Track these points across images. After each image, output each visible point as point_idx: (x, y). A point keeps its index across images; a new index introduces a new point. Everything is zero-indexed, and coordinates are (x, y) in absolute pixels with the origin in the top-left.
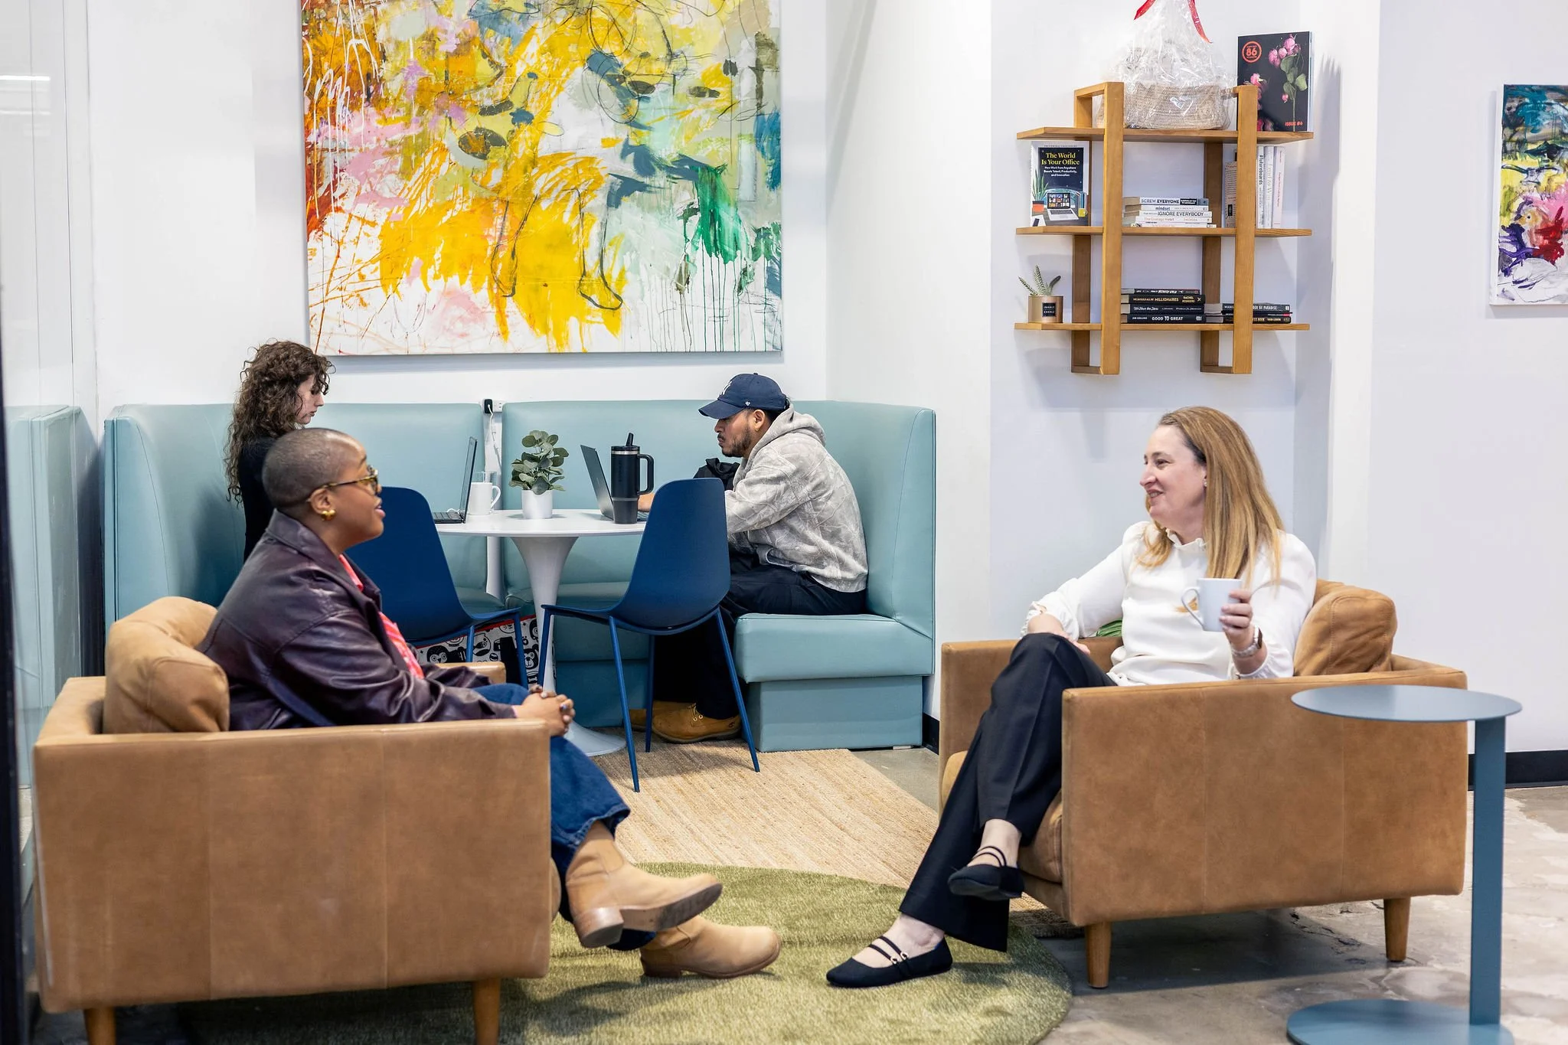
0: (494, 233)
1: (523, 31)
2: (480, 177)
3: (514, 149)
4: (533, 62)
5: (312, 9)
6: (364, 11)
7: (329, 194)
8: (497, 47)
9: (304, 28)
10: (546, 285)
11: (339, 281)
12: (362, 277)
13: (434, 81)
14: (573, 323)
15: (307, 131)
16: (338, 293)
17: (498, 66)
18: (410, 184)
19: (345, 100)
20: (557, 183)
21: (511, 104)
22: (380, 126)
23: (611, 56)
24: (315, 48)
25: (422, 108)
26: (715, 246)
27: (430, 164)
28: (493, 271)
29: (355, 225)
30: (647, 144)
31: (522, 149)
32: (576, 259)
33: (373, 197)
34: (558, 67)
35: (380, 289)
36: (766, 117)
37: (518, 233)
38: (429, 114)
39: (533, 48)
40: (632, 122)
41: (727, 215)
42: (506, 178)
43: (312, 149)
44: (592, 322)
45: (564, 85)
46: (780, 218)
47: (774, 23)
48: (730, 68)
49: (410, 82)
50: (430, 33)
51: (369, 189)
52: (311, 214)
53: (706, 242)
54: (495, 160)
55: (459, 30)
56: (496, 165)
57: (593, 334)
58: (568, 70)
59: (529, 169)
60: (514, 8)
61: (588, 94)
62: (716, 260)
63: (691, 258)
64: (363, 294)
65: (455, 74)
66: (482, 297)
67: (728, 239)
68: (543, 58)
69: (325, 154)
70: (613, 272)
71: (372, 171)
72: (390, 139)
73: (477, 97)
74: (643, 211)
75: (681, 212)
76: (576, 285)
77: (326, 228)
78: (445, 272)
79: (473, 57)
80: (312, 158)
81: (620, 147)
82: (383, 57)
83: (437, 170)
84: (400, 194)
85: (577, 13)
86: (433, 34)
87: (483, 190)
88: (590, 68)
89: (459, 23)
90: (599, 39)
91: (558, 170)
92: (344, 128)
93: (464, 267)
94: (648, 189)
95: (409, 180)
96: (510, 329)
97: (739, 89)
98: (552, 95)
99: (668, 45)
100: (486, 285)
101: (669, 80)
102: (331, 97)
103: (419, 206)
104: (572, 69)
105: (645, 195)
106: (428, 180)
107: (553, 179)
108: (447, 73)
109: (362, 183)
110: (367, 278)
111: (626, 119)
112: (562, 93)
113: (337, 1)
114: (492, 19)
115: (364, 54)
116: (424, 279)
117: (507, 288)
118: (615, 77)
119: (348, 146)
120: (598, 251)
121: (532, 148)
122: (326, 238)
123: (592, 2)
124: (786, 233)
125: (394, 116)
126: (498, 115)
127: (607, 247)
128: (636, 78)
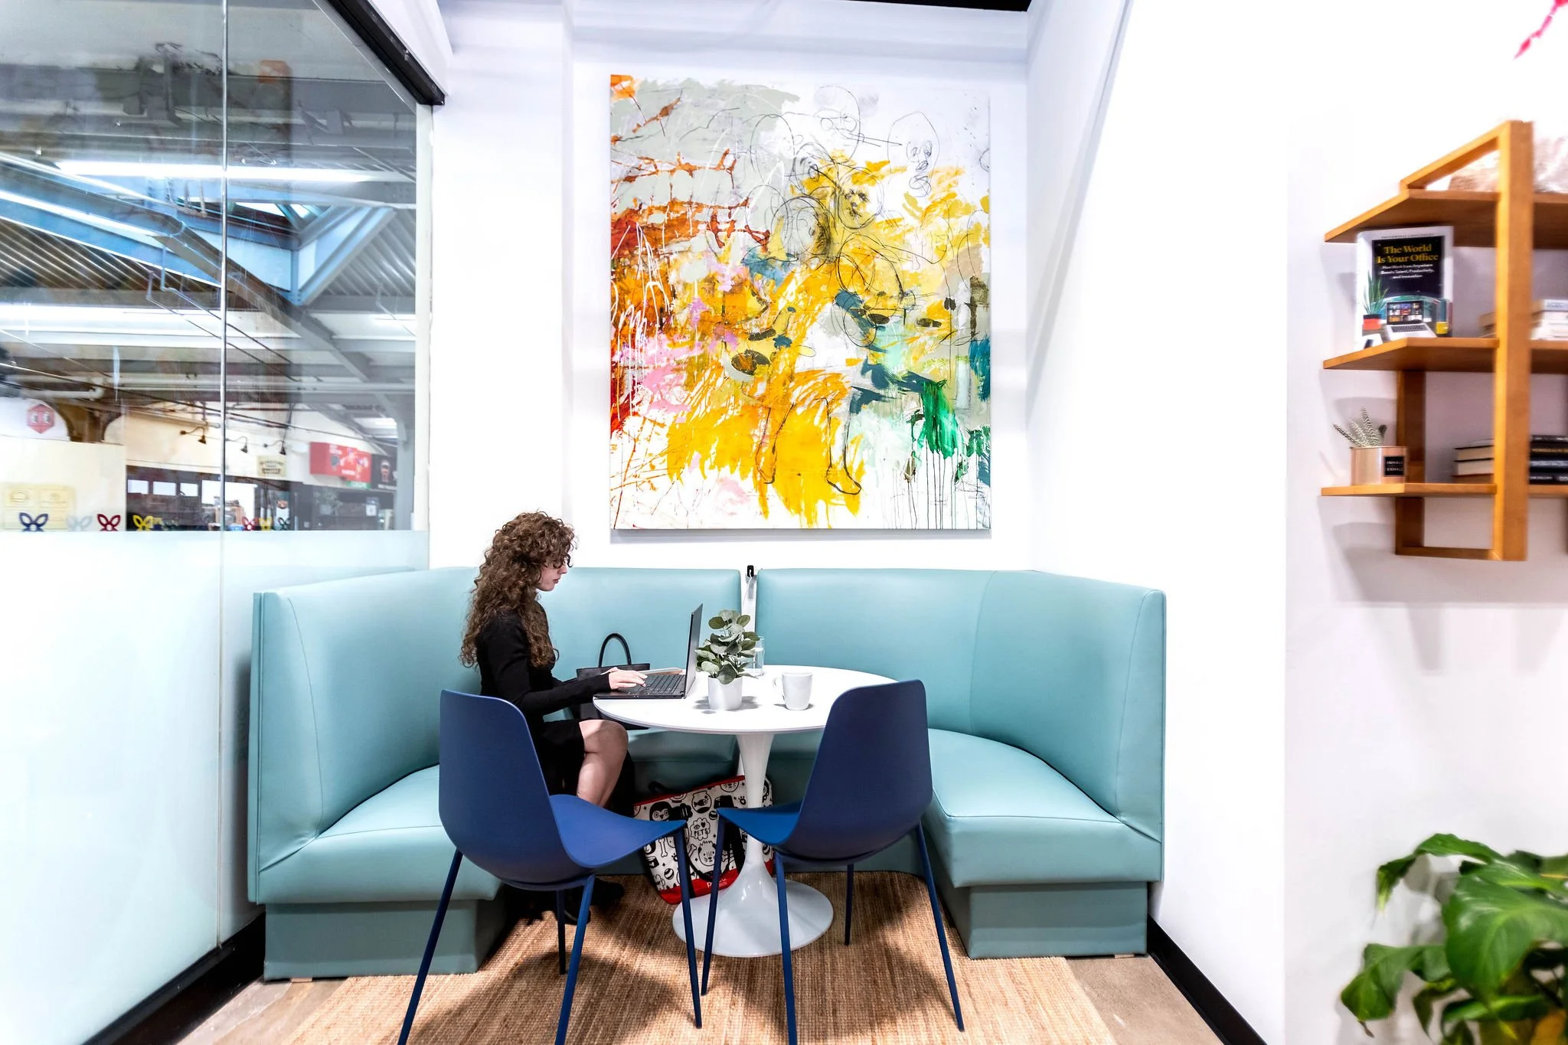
0: (759, 433)
1: (783, 274)
2: (748, 389)
3: (776, 367)
4: (792, 299)
5: (619, 258)
6: (659, 260)
7: (629, 402)
8: (764, 288)
9: (612, 273)
10: (799, 475)
11: (634, 470)
12: (653, 467)
13: (713, 314)
14: (821, 505)
15: (613, 354)
16: (634, 480)
17: (764, 302)
18: (693, 394)
19: (643, 329)
21: (774, 332)
22: (670, 349)
23: (855, 295)
24: (621, 288)
25: (704, 335)
26: (936, 441)
27: (709, 378)
28: (757, 462)
29: (648, 425)
30: (883, 364)
31: (782, 367)
32: (824, 454)
33: (664, 404)
34: (812, 303)
35: (667, 477)
36: (979, 343)
37: (778, 432)
38: (709, 340)
39: (792, 287)
40: (871, 346)
41: (947, 422)
42: (768, 390)
43: (616, 367)
44: (836, 504)
45: (816, 317)
46: (990, 423)
47: (985, 269)
48: (950, 304)
49: (695, 314)
50: (711, 276)
51: (660, 398)
52: (614, 417)
53: (930, 441)
54: (761, 375)
55: (734, 274)
56: (761, 379)
57: (839, 515)
58: (820, 305)
59: (788, 382)
60: (778, 257)
61: (835, 323)
62: (937, 456)
63: (917, 454)
64: (653, 480)
65: (731, 308)
66: (748, 484)
67: (947, 438)
68: (800, 296)
69: (626, 371)
70: (854, 463)
71: (662, 383)
72: (677, 359)
73: (747, 327)
74: (879, 415)
75: (909, 418)
76: (824, 475)
77: (625, 428)
78: (719, 464)
79: (744, 295)
80: (616, 374)
81: (860, 365)
82: (674, 295)
83: (714, 383)
84: (684, 402)
85: (828, 260)
86: (713, 278)
87: (750, 399)
88: (837, 304)
89: (734, 269)
90: (845, 282)
91: (811, 383)
92: (641, 350)
93: (734, 460)
94: (883, 398)
95: (692, 391)
96: (770, 509)
97: (957, 320)
98: (807, 325)
99: (900, 286)
100: (751, 474)
101: (901, 313)
102: (632, 326)
103: (700, 412)
104: (823, 305)
105: (881, 403)
106: (707, 391)
107: (806, 391)
108: (723, 307)
109: (654, 393)
110: (656, 468)
111: (866, 343)
112: (815, 323)
113: (639, 252)
114: (760, 265)
115: (659, 293)
116: (702, 469)
117: (768, 477)
118: (857, 311)
119: (644, 365)
120: (843, 448)
121: (790, 366)
122: (624, 435)
123: (840, 253)
124: (994, 434)
125: (681, 341)
126: (764, 340)
127: (849, 444)
128: (874, 312)
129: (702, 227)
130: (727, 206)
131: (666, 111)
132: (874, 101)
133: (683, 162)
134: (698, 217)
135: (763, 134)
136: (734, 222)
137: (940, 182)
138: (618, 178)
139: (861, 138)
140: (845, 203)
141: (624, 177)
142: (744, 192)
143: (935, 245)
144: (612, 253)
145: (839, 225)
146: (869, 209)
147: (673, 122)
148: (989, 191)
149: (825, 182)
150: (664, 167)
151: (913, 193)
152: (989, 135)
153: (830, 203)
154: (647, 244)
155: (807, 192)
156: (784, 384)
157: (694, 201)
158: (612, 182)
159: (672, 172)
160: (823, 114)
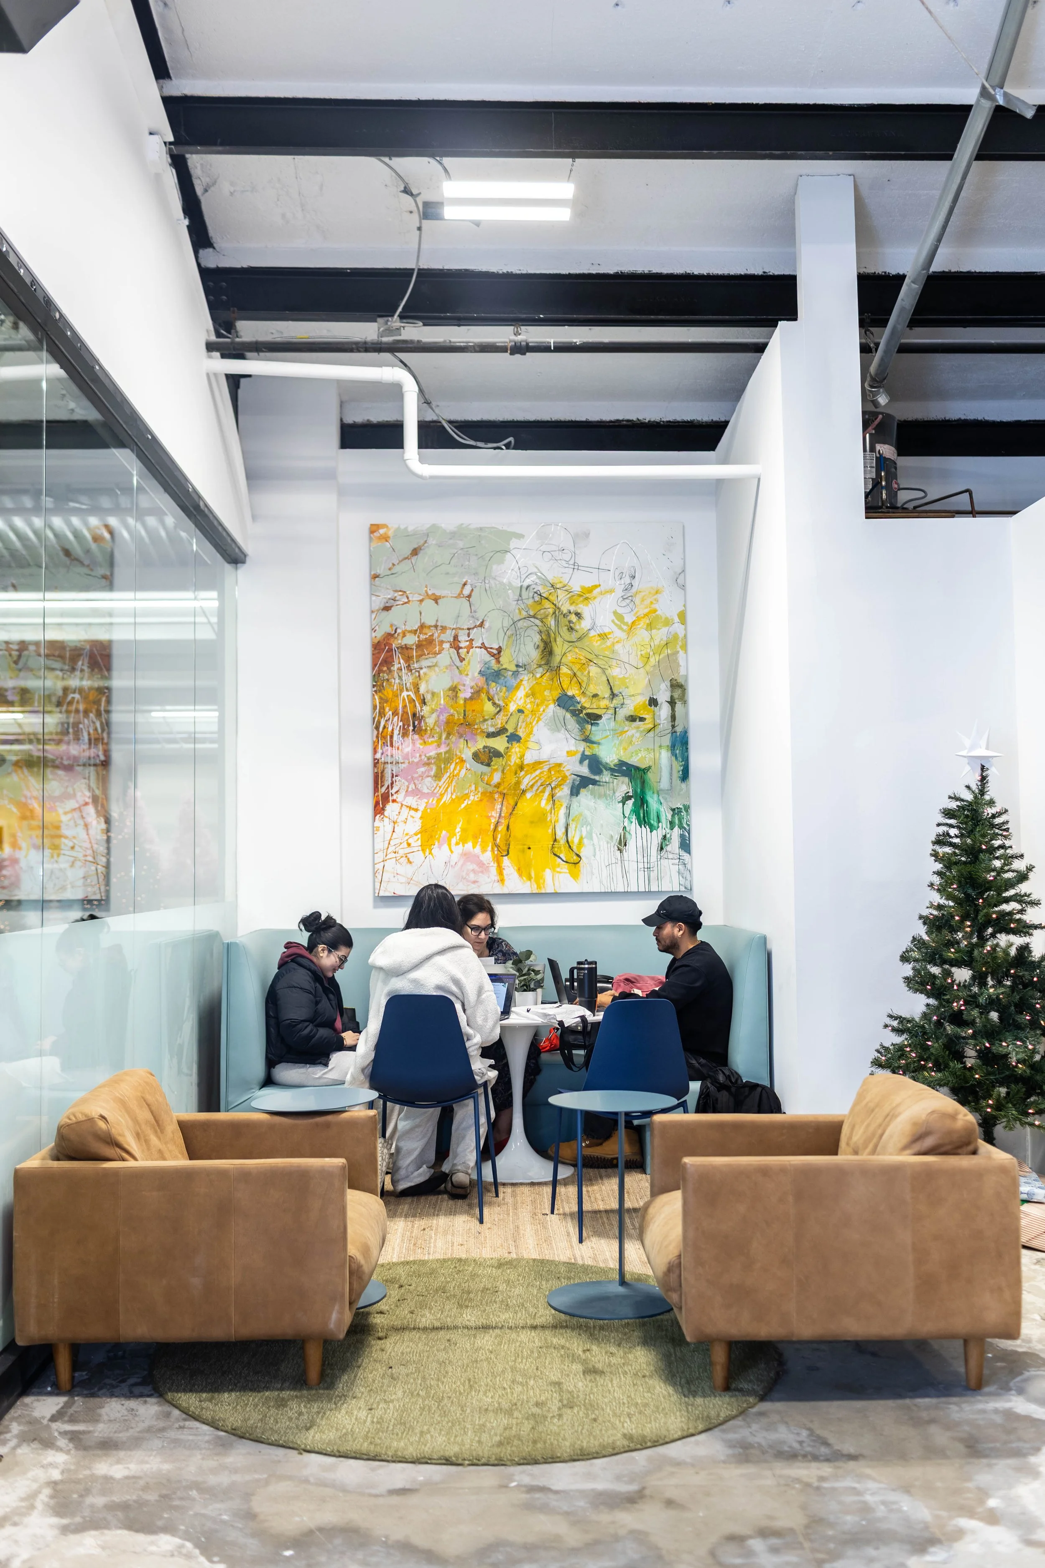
0: (495, 814)
1: (514, 682)
2: (486, 778)
3: (509, 759)
4: (521, 703)
5: (379, 674)
6: (412, 674)
7: (388, 792)
8: (497, 694)
9: (374, 686)
10: (530, 848)
11: (394, 848)
12: (409, 845)
13: (456, 717)
14: (548, 873)
15: (375, 751)
16: (394, 855)
17: (498, 706)
18: (440, 784)
19: (400, 731)
20: (537, 781)
21: (507, 730)
22: (422, 747)
23: (573, 697)
24: (381, 698)
25: (449, 734)
26: (644, 819)
27: (454, 770)
28: (495, 839)
29: (405, 811)
30: (598, 754)
31: (514, 759)
32: (550, 831)
33: (417, 792)
34: (538, 705)
35: (421, 852)
36: (679, 734)
37: (511, 814)
38: (453, 738)
39: (521, 693)
40: (587, 740)
41: (652, 801)
42: (503, 779)
43: (378, 762)
44: (560, 872)
45: (541, 717)
46: (689, 801)
47: (682, 672)
48: (653, 702)
49: (441, 717)
50: (454, 686)
51: (414, 788)
52: (377, 804)
53: (638, 818)
54: (496, 767)
55: (473, 684)
56: (496, 770)
57: (562, 881)
58: (544, 707)
59: (519, 772)
60: (509, 668)
61: (557, 721)
62: (645, 830)
63: (628, 829)
64: (410, 855)
65: (471, 712)
66: (487, 856)
67: (653, 815)
68: (528, 700)
69: (386, 766)
70: (574, 839)
71: (416, 775)
72: (428, 755)
73: (484, 727)
74: (595, 798)
75: (620, 799)
76: (550, 848)
77: (386, 813)
78: (463, 840)
79: (482, 701)
80: (378, 769)
81: (579, 756)
82: (424, 702)
83: (458, 774)
84: (434, 790)
85: (551, 670)
86: (456, 687)
87: (488, 786)
88: (558, 705)
89: (473, 679)
90: (565, 687)
91: (538, 772)
92: (398, 748)
93: (475, 837)
94: (598, 783)
95: (440, 781)
96: (506, 877)
97: (660, 715)
98: (534, 724)
99: (611, 689)
100: (490, 848)
101: (612, 711)
102: (390, 729)
103: (446, 798)
104: (547, 706)
105: (596, 787)
106: (452, 781)
107: (535, 778)
108: (465, 711)
109: (409, 784)
110: (412, 845)
111: (583, 737)
112: (541, 722)
113: (395, 668)
114: (493, 675)
115: (412, 701)
116: (450, 845)
117: (504, 851)
118: (575, 710)
119: (401, 760)
120: (565, 825)
121: (521, 758)
122: (386, 820)
123: (560, 662)
124: (693, 811)
125: (431, 740)
126: (498, 738)
127: (571, 822)
128: (589, 711)
129: (446, 646)
130: (466, 627)
131: (415, 552)
132: (587, 535)
133: (430, 593)
134: (443, 637)
135: (494, 567)
136: (472, 640)
137: (643, 600)
138: (377, 608)
139: (576, 567)
140: (563, 621)
141: (382, 606)
142: (480, 615)
143: (639, 653)
144: (373, 669)
145: (559, 639)
146: (584, 625)
147: (421, 561)
148: (685, 606)
149: (547, 604)
150: (415, 598)
151: (620, 611)
152: (684, 559)
153: (551, 622)
154: (402, 661)
155: (532, 613)
156: (516, 773)
157: (439, 624)
158: (372, 612)
159: (421, 601)
160: (543, 548)
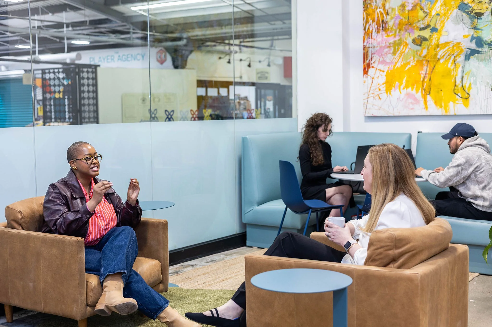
0: (423, 72)
2: (419, 53)
3: (431, 42)
4: (438, 10)
7: (370, 62)
8: (426, 6)
9: (364, 7)
10: (441, 90)
11: (372, 91)
12: (380, 90)
13: (404, 20)
14: (451, 103)
15: (364, 42)
16: (372, 95)
17: (426, 12)
18: (395, 57)
19: (376, 30)
20: (446, 54)
21: (430, 26)
22: (386, 38)
23: (468, 4)
24: (367, 14)
25: (400, 30)
27: (402, 49)
28: (423, 86)
29: (378, 72)
30: (481, 36)
31: (434, 41)
32: (453, 81)
33: (383, 62)
34: (447, 10)
35: (386, 94)
37: (432, 72)
38: (402, 32)
39: (438, 4)
40: (475, 28)
42: (428, 53)
43: (365, 47)
44: (458, 103)
45: (449, 17)
49: (396, 21)
50: (403, 4)
51: (382, 60)
52: (364, 69)
54: (424, 46)
55: (413, 2)
56: (424, 48)
58: (451, 11)
59: (436, 48)
61: (458, 19)
64: (380, 95)
65: (411, 17)
66: (419, 95)
68: (442, 8)
69: (369, 49)
70: (466, 84)
71: (383, 53)
72: (389, 42)
73: (418, 25)
74: (479, 61)
76: (453, 90)
77: (369, 74)
78: (407, 87)
79: (417, 10)
80: (365, 51)
81: (470, 38)
82: (388, 14)
83: (405, 51)
84: (392, 60)
86: (404, 4)
87: (420, 57)
88: (459, 9)
91: (447, 48)
92: (375, 39)
93: (413, 85)
94: (481, 53)
95: (395, 55)
96: (428, 106)
98: (445, 21)
100: (420, 91)
101: (490, 10)
102: (371, 30)
103: (399, 65)
104: (453, 11)
105: (480, 55)
106: (401, 55)
107: (445, 51)
108: (408, 17)
109: (380, 58)
110: (381, 90)
111: (473, 27)
112: (449, 20)
115: (382, 14)
116: (400, 89)
117: (427, 92)
118: (469, 12)
119: (376, 46)
120: (461, 77)
121: (437, 41)
122: (369, 77)
125: (391, 34)
126: (426, 30)
127: (465, 75)
128: (477, 11)
